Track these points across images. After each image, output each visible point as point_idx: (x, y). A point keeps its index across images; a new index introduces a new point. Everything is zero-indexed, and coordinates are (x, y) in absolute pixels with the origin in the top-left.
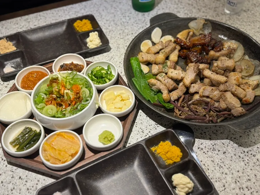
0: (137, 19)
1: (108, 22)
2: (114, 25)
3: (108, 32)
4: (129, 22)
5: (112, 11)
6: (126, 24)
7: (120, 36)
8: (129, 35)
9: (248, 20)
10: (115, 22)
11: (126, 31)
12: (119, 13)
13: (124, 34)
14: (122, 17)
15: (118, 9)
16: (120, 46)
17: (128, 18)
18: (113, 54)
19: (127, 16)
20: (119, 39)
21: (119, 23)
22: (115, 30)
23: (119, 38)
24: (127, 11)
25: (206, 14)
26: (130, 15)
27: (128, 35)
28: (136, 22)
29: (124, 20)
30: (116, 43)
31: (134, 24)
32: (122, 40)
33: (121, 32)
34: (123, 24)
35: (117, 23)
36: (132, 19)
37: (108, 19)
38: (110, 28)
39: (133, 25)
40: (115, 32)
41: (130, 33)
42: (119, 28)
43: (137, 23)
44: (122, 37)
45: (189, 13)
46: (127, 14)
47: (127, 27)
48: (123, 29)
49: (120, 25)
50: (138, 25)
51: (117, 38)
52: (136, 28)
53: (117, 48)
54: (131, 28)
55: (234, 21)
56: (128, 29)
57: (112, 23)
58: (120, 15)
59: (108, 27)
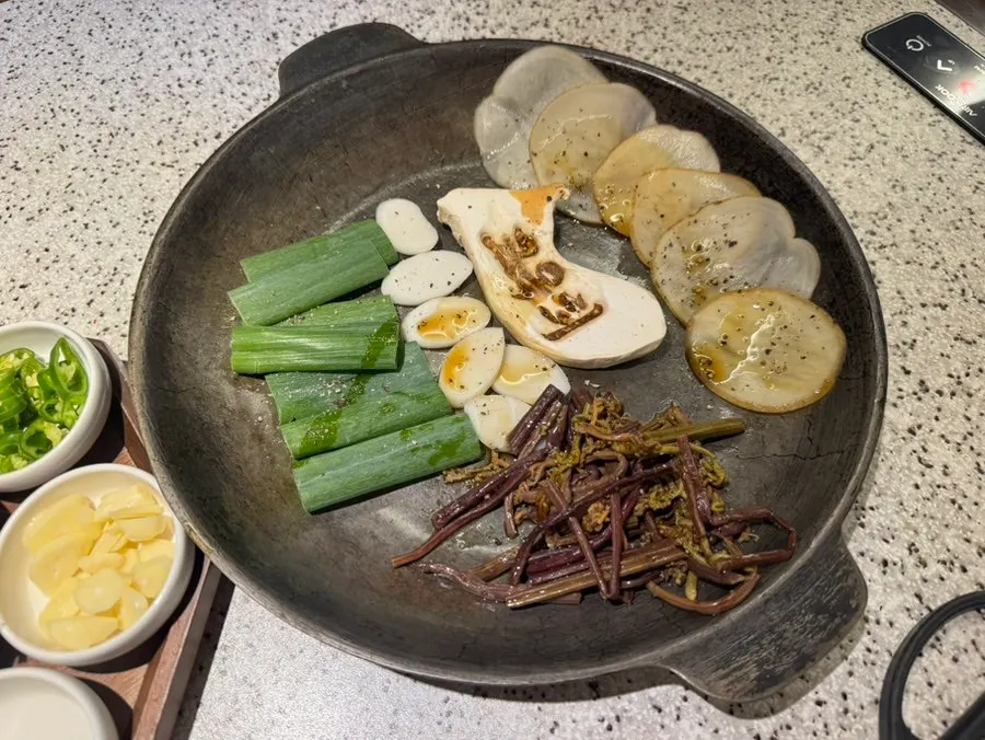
0: (245, 60)
1: (108, 90)
2: (136, 102)
3: (105, 140)
4: (207, 78)
5: (132, 34)
6: (191, 88)
7: (163, 153)
8: (201, 143)
9: (723, 27)
10: (142, 85)
11: (191, 124)
12: (160, 39)
13: (181, 144)
14: (174, 60)
15: (159, 24)
16: (156, 204)
17: (201, 61)
19: (195, 49)
20: (155, 169)
21: (159, 88)
22: (140, 124)
23: (153, 163)
24: (197, 26)
25: (546, 13)
26: (211, 43)
27: (196, 144)
28: (235, 79)
29: (183, 71)
30: (138, 190)
31: (229, 88)
33: (168, 130)
34: (176, 90)
35: (151, 90)
36: (220, 60)
37: (108, 72)
39: (222, 92)
40: (139, 134)
42: (156, 112)
43: (241, 83)
44: (168, 159)
45: (473, 17)
46: (199, 43)
47: (194, 106)
48: (177, 114)
49: (162, 97)
50: (245, 88)
51: (144, 164)
52: (232, 105)
53: (143, 218)
55: (664, 36)
56: (198, 114)
57: (128, 91)
58: (164, 52)
59: (105, 114)
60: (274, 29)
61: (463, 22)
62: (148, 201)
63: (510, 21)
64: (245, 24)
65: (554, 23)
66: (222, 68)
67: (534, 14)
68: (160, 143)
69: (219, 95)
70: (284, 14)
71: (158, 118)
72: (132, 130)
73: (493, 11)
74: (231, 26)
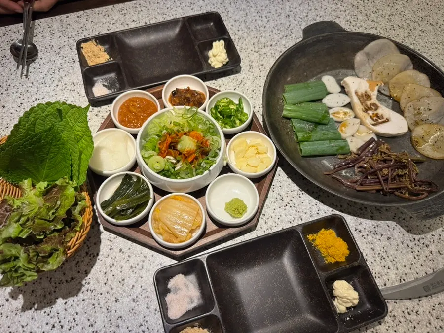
0: (279, 23)
1: (237, 24)
2: (246, 30)
3: (237, 40)
4: (268, 26)
5: (243, 6)
6: (262, 28)
7: (254, 48)
9: (435, 40)
10: (247, 24)
11: (262, 40)
12: (252, 10)
13: (260, 46)
14: (257, 18)
15: (251, 4)
16: (253, 64)
17: (265, 20)
18: (243, 77)
19: (263, 16)
20: (252, 52)
21: (252, 27)
22: (247, 37)
23: (252, 50)
24: (264, 8)
25: (377, 24)
26: (268, 15)
27: (265, 46)
28: (276, 28)
29: (260, 22)
30: (247, 58)
32: (256, 54)
33: (256, 41)
34: (258, 28)
35: (250, 26)
36: (271, 21)
37: (237, 18)
38: (240, 32)
39: (272, 32)
40: (247, 40)
41: (269, 44)
42: (252, 33)
43: (278, 30)
44: (256, 49)
45: (352, 20)
46: (264, 14)
47: (264, 34)
48: (259, 36)
49: (254, 30)
50: (279, 32)
51: (249, 50)
52: (276, 36)
53: (249, 67)
54: (270, 36)
55: (415, 40)
56: (265, 37)
57: (243, 25)
58: (254, 14)
59: (237, 32)
60: (288, 13)
61: (349, 23)
62: (250, 62)
63: (365, 25)
64: (279, 11)
65: (379, 29)
66: (272, 24)
67: (373, 24)
68: (253, 44)
69: (271, 33)
70: (291, 9)
71: (253, 36)
72: (245, 38)
73: (359, 21)
74: (274, 10)
